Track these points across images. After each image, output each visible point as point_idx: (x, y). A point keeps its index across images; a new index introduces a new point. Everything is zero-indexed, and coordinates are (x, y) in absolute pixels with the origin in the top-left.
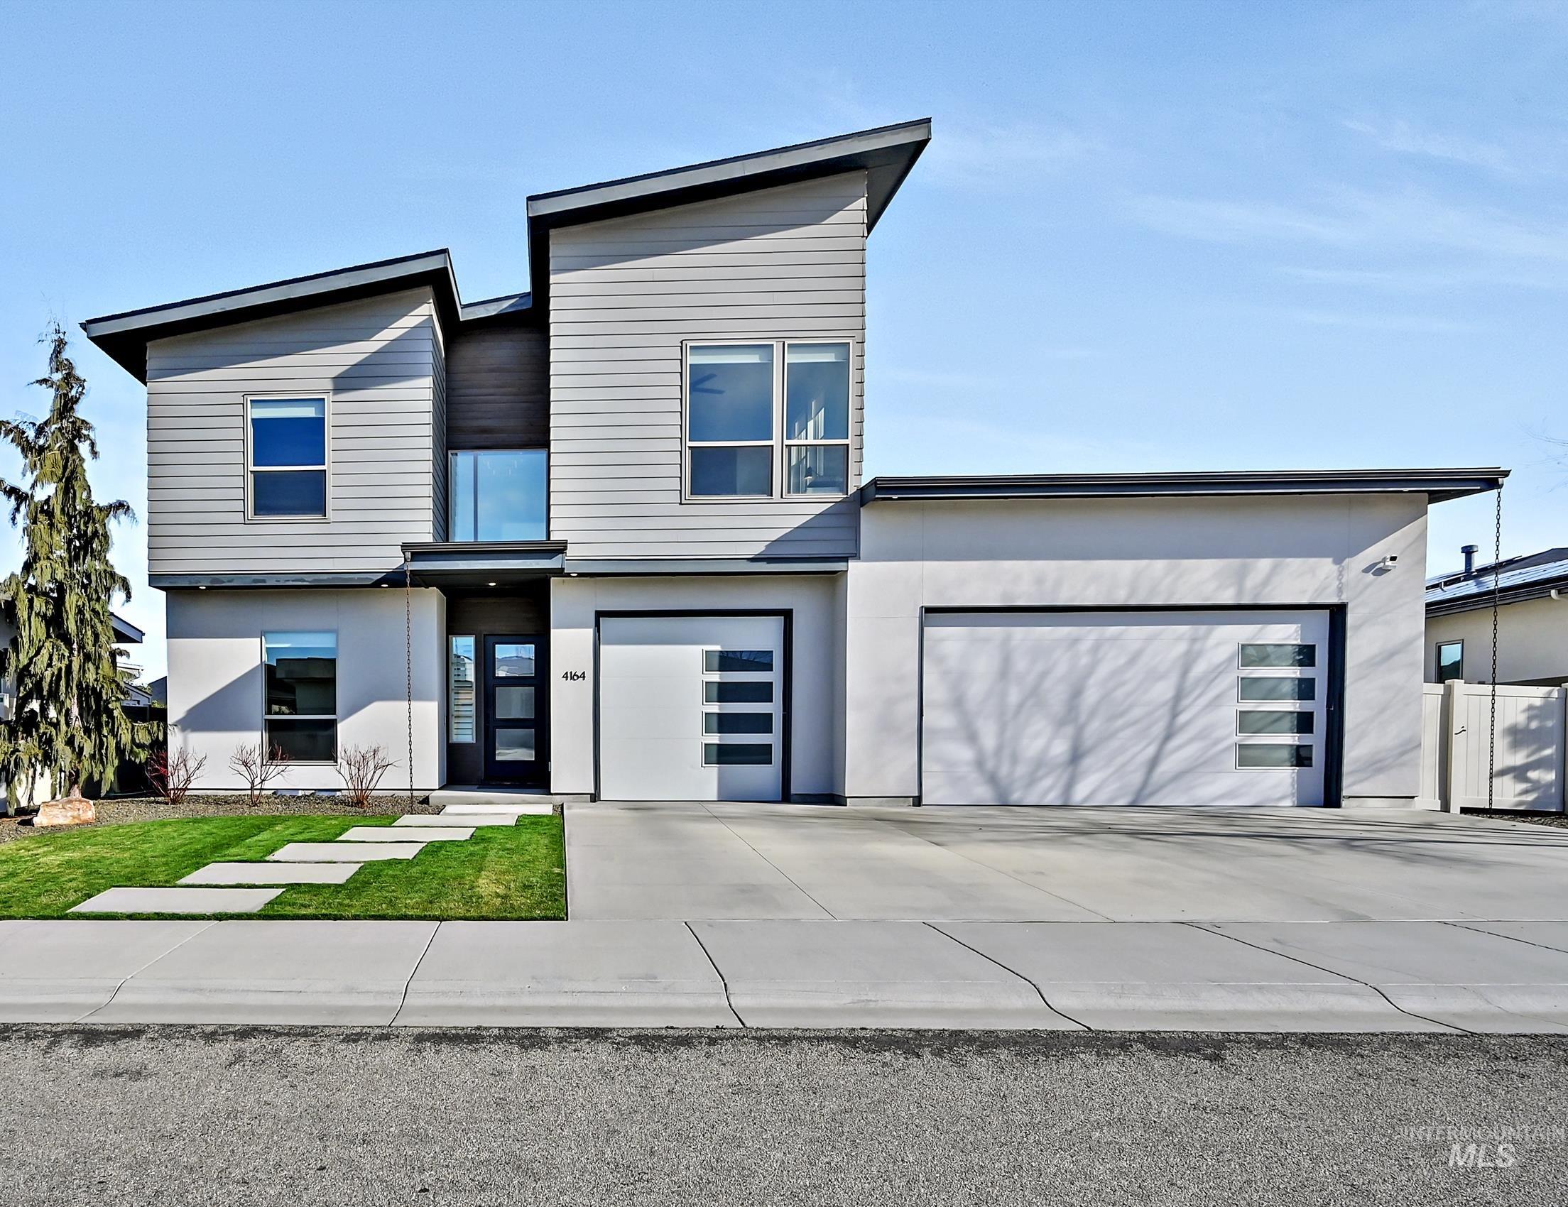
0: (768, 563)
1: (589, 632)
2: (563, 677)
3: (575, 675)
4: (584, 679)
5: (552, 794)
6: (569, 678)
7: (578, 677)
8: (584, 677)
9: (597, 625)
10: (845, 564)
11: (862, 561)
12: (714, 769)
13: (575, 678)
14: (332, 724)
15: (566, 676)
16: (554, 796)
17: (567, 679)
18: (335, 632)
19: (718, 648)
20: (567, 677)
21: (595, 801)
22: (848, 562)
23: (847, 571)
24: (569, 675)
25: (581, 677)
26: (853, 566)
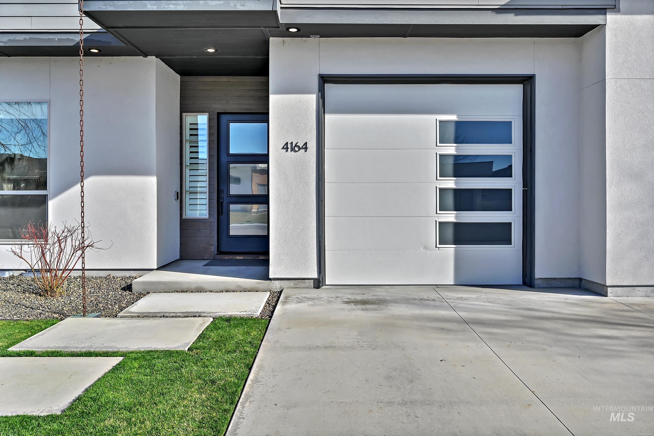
0: (516, 15)
1: (313, 98)
2: (283, 148)
3: (296, 146)
4: (306, 151)
5: (270, 279)
6: (289, 150)
7: (300, 149)
8: (306, 148)
9: (322, 91)
10: (602, 17)
11: (622, 14)
12: (450, 249)
13: (296, 149)
14: (43, 200)
15: (285, 147)
16: (272, 282)
17: (287, 151)
18: (48, 102)
19: (453, 118)
20: (287, 148)
21: (318, 288)
22: (606, 14)
23: (606, 25)
24: (289, 146)
25: (302, 148)
26: (610, 18)
